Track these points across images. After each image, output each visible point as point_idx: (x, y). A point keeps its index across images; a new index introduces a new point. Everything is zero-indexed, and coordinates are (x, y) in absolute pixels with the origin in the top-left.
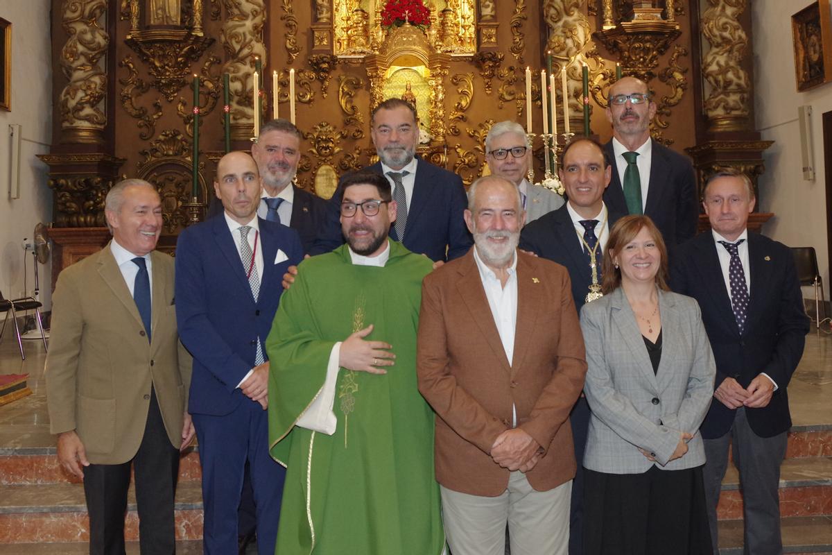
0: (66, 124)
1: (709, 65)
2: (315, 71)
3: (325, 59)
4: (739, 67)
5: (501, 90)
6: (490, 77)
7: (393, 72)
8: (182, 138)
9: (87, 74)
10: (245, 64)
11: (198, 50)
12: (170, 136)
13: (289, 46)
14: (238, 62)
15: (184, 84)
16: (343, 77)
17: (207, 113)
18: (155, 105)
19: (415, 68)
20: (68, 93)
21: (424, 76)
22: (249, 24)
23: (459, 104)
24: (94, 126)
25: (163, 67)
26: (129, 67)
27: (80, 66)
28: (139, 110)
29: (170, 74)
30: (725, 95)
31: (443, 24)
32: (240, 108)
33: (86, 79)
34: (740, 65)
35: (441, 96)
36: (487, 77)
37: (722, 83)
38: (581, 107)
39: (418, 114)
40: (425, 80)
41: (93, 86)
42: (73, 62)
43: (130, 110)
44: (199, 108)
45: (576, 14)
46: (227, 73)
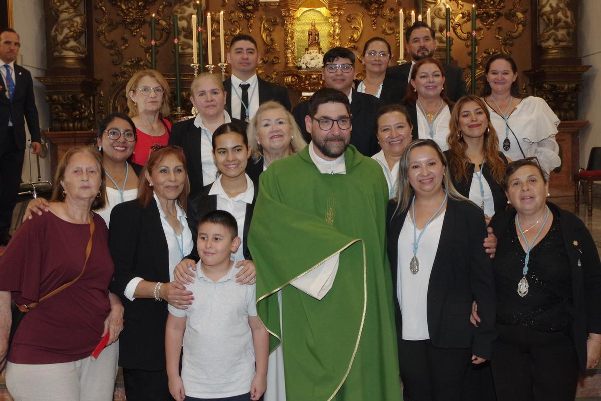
0: (56, 54)
1: (544, 6)
2: (243, 12)
3: (250, 3)
4: (567, 9)
5: (384, 26)
6: (376, 16)
7: (302, 12)
8: (144, 63)
9: (69, 16)
10: (189, 7)
12: (135, 62)
14: (184, 5)
15: (144, 22)
16: (264, 17)
17: (162, 44)
18: (123, 38)
19: (318, 9)
20: (56, 30)
21: (325, 16)
23: (352, 36)
24: (77, 55)
25: (128, 10)
26: (102, 9)
27: (65, 9)
28: (111, 42)
29: (133, 15)
30: (555, 30)
32: (186, 40)
33: (70, 19)
34: (568, 7)
35: (337, 31)
36: (374, 16)
37: (553, 21)
38: (444, 39)
39: (321, 44)
40: (326, 19)
41: (75, 24)
42: (59, 6)
43: (104, 42)
44: (156, 40)
46: (176, 14)
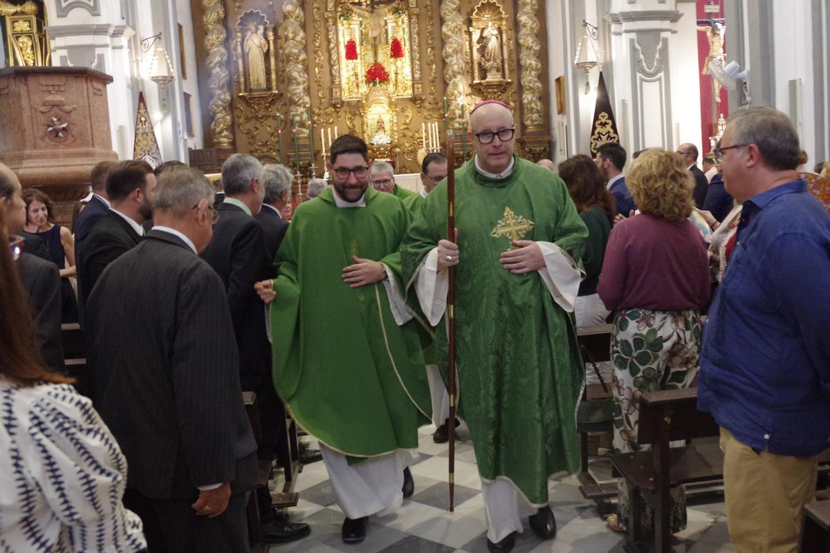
0: (215, 140)
1: (525, 99)
2: (334, 108)
3: (338, 102)
4: (538, 101)
5: (425, 113)
6: (420, 108)
7: (372, 108)
8: (270, 143)
9: (223, 115)
10: (301, 108)
11: (274, 100)
12: (265, 143)
13: (320, 96)
14: (297, 107)
15: (269, 116)
16: (348, 111)
18: (255, 127)
19: (382, 106)
20: (215, 125)
21: (387, 109)
22: (301, 87)
23: (405, 121)
24: (228, 140)
25: (259, 109)
27: (220, 111)
28: (248, 130)
29: (262, 112)
30: (532, 114)
31: (396, 80)
32: (300, 129)
33: (223, 118)
35: (395, 120)
36: (418, 108)
37: (530, 109)
40: (388, 111)
41: (227, 121)
42: (216, 110)
43: (243, 130)
45: (459, 77)
46: (291, 111)
